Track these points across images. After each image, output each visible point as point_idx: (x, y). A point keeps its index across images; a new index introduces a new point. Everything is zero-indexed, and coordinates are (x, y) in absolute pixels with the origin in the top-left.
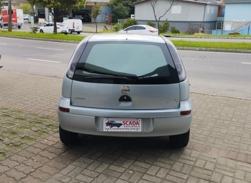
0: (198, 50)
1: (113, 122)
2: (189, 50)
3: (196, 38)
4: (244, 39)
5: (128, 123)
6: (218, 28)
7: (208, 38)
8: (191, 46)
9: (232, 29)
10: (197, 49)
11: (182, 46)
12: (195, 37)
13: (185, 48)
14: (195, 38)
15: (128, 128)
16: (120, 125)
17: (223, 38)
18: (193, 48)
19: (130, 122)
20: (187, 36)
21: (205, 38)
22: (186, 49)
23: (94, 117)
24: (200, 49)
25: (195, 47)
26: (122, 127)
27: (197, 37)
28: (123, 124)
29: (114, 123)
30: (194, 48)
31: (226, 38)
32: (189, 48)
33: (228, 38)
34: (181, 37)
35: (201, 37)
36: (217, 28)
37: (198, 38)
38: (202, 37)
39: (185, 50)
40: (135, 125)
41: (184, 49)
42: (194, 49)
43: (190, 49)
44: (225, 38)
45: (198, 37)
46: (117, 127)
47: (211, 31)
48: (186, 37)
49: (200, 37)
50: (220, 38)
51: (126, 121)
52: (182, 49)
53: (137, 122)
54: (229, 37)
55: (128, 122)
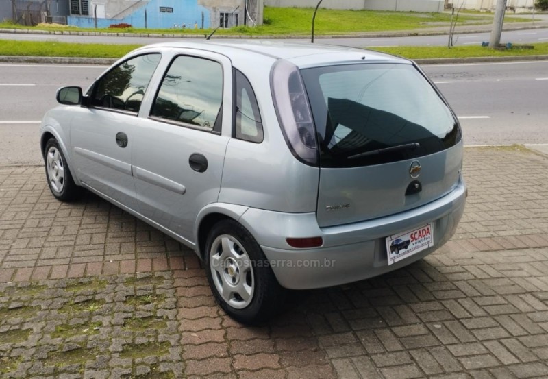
0: (106, 62)
1: (398, 240)
2: (86, 63)
3: (50, 34)
4: (148, 36)
5: (417, 236)
6: (73, 13)
7: (78, 35)
8: (87, 55)
9: (107, 14)
10: (104, 62)
11: (67, 54)
12: (48, 32)
13: (76, 59)
14: (47, 34)
15: (418, 245)
16: (408, 242)
17: (108, 35)
18: (95, 58)
19: (420, 232)
20: (30, 31)
21: (70, 34)
22: (78, 61)
23: (374, 242)
24: (110, 61)
25: (99, 57)
26: (411, 246)
27: (53, 32)
28: (411, 239)
29: (401, 242)
30: (97, 58)
31: (114, 36)
32: (84, 59)
33: (118, 35)
34: (15, 32)
35: (62, 32)
36: (82, 12)
37: (55, 34)
38: (65, 32)
39: (77, 63)
40: (426, 237)
41: (75, 61)
42: (97, 62)
43: (88, 61)
44: (112, 35)
45: (56, 32)
46: (404, 250)
47: (66, 17)
48: (28, 33)
49: (59, 32)
50: (103, 35)
51: (414, 233)
52: (71, 63)
53: (428, 229)
54: (120, 34)
55: (416, 233)
